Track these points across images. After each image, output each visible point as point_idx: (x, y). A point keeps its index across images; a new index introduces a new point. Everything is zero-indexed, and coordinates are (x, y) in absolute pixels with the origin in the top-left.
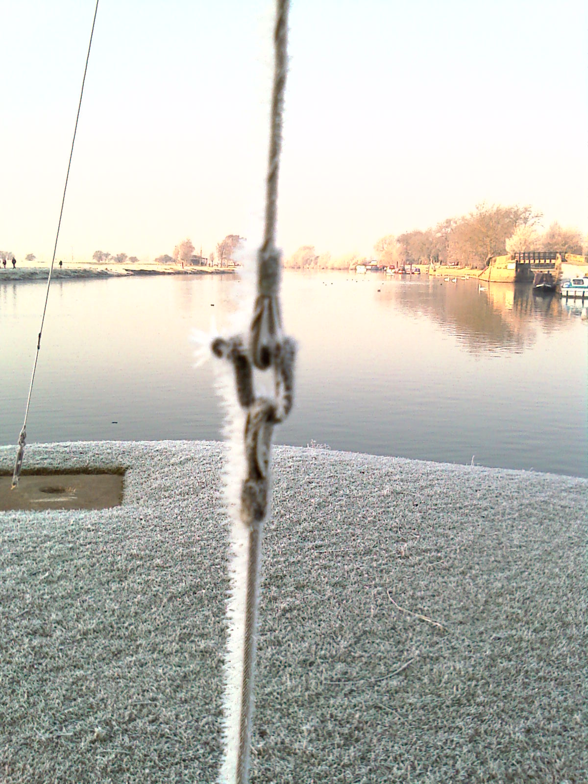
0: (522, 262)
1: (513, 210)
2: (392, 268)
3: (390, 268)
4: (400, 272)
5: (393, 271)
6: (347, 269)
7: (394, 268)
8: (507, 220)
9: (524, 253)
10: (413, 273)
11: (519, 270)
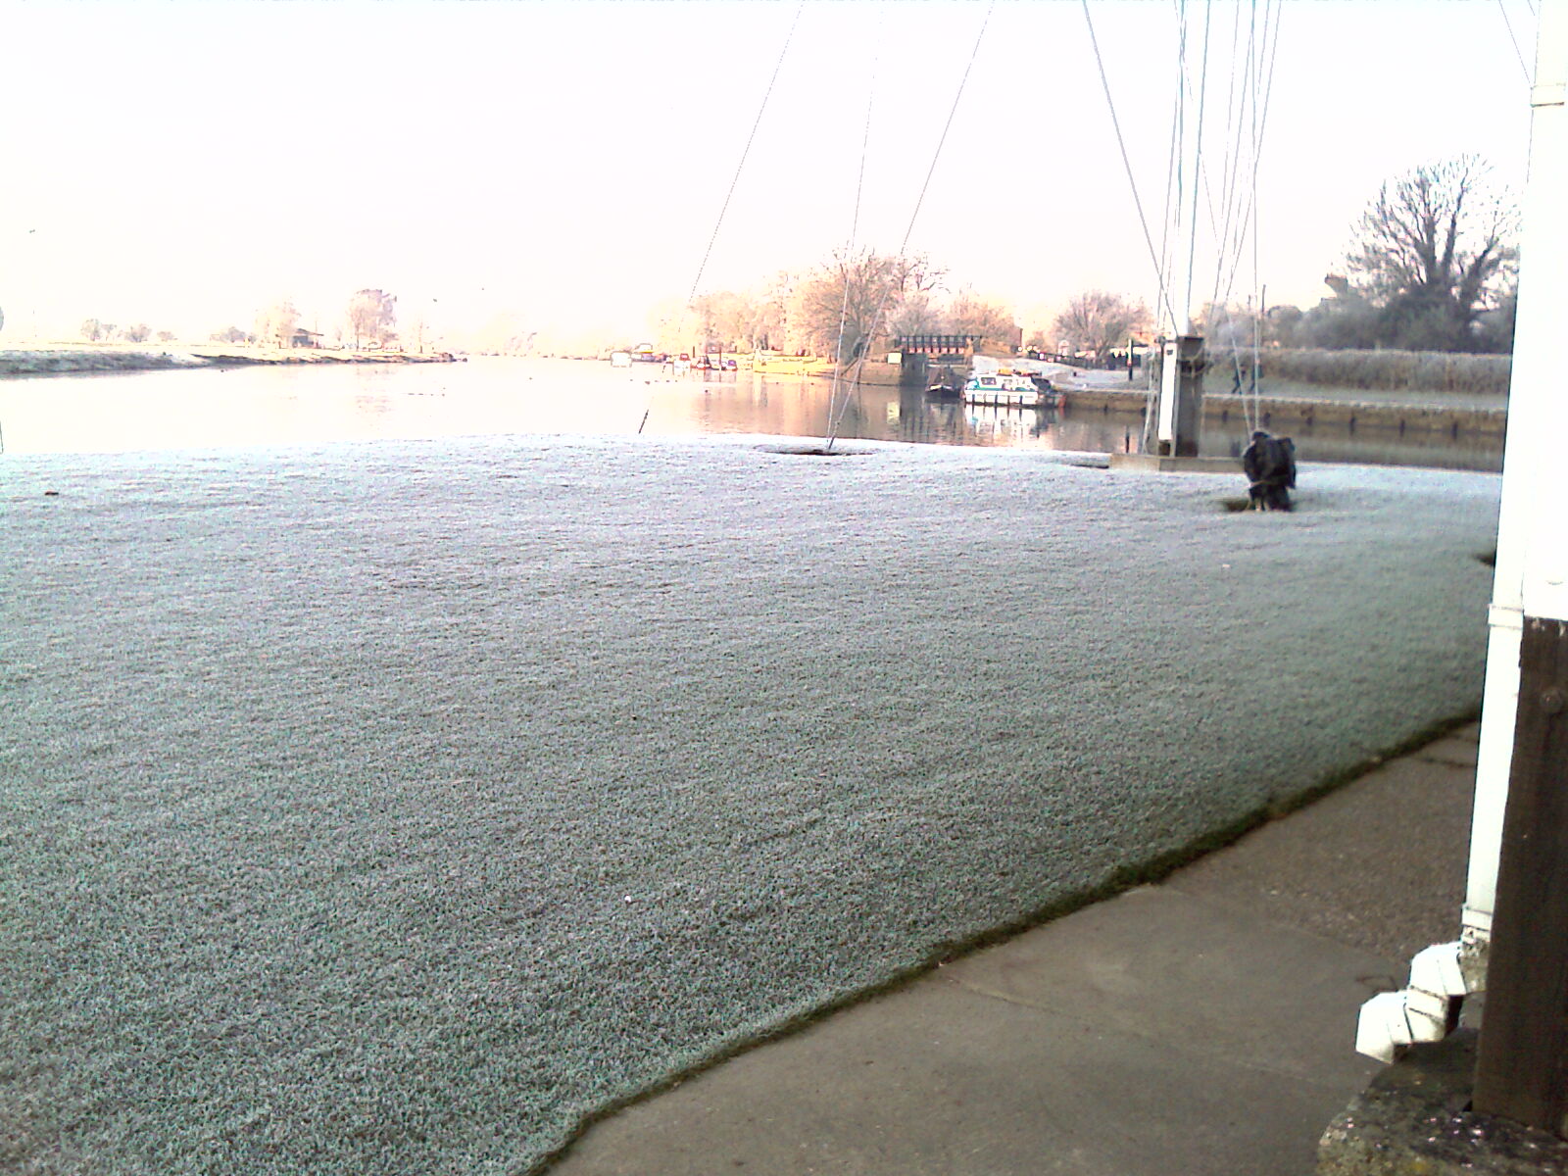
0: (912, 351)
1: (896, 261)
2: (684, 358)
3: (682, 359)
4: (701, 365)
5: (688, 363)
6: (594, 358)
7: (688, 359)
8: (887, 279)
9: (915, 337)
10: (724, 369)
11: (906, 365)
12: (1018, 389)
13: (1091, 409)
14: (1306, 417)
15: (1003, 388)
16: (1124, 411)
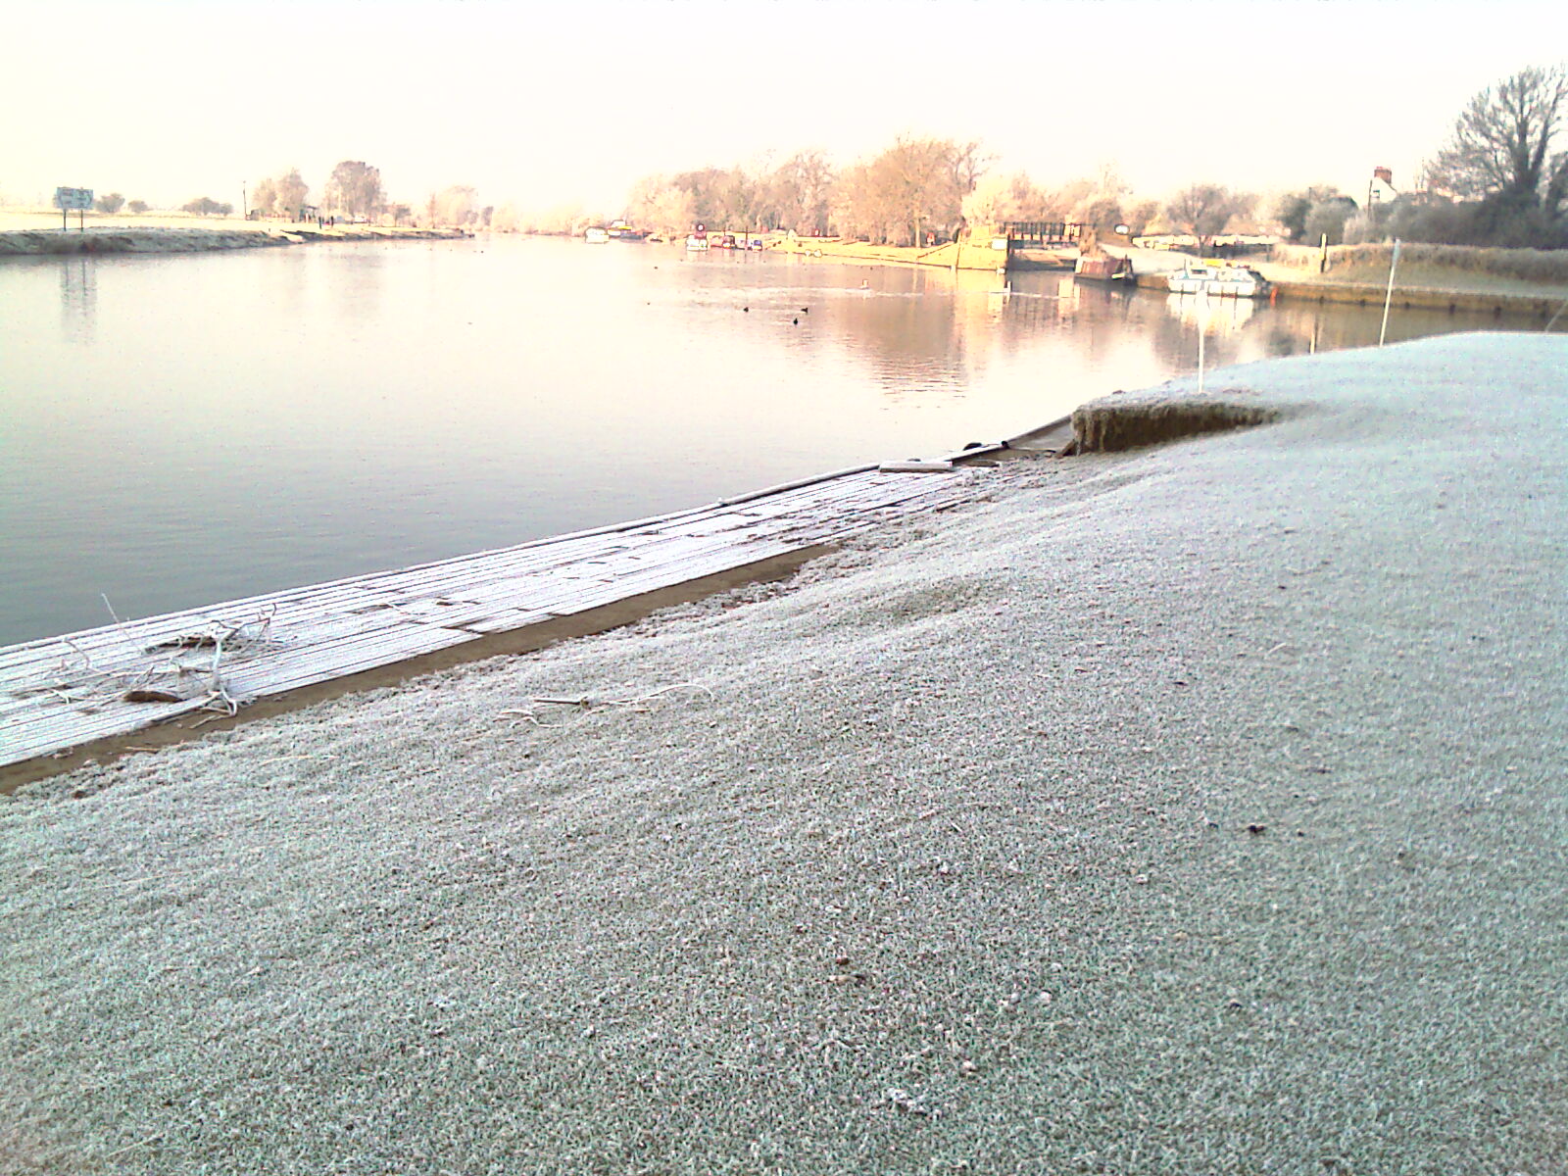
0: (1017, 237)
4: (727, 245)
6: (566, 234)
10: (749, 248)
12: (1232, 280)
13: (1306, 300)
14: (1539, 311)
15: (1216, 279)
16: (1342, 302)
